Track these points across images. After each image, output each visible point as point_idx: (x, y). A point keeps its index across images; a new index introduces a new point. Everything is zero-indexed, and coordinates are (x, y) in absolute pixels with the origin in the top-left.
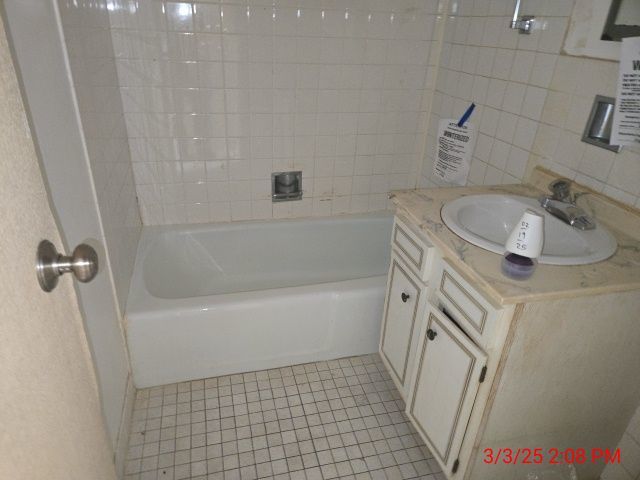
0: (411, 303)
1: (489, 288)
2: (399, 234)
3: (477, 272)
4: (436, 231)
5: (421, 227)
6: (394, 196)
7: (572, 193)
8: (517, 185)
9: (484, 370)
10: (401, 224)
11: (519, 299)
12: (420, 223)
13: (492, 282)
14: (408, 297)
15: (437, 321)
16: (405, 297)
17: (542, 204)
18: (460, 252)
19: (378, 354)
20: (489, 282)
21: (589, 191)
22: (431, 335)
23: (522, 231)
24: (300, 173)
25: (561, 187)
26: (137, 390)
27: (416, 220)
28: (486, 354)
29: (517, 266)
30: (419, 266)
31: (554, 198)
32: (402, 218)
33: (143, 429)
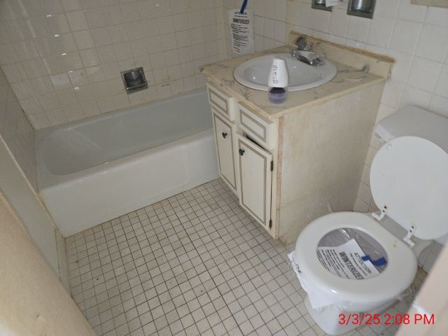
0: (228, 137)
1: (263, 113)
2: (212, 94)
3: (256, 105)
4: (231, 85)
5: (221, 85)
6: (203, 69)
7: (308, 43)
8: (281, 47)
9: (272, 163)
10: (212, 88)
11: (280, 114)
12: (220, 83)
13: (264, 108)
14: (226, 134)
15: (243, 143)
16: (224, 135)
17: (292, 54)
18: (245, 95)
19: (221, 178)
20: (262, 109)
21: (320, 41)
22: (242, 152)
23: (274, 72)
24: (141, 69)
25: (301, 41)
26: (65, 239)
27: (218, 82)
28: (271, 153)
29: (277, 95)
30: (227, 112)
31: (299, 49)
32: (212, 83)
33: (76, 260)
